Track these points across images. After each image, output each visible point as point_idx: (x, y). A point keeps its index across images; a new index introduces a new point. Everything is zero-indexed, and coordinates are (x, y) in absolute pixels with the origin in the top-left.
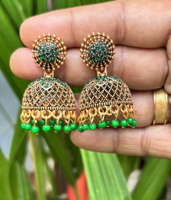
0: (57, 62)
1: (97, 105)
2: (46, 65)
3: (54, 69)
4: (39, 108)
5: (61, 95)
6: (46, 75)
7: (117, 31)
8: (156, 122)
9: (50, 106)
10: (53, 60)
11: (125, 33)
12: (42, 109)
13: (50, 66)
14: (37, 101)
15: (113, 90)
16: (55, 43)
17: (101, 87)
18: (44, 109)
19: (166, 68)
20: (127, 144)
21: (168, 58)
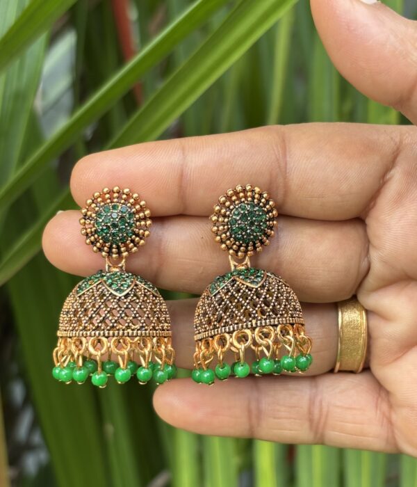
0: (132, 241)
1: (252, 325)
2: (111, 248)
3: (125, 254)
4: (106, 332)
5: (149, 307)
6: (109, 267)
8: (340, 366)
9: (128, 327)
10: (125, 237)
12: (114, 336)
13: (118, 248)
14: (101, 318)
15: (268, 296)
16: (129, 205)
17: (257, 289)
18: (116, 334)
19: (364, 264)
20: (281, 418)
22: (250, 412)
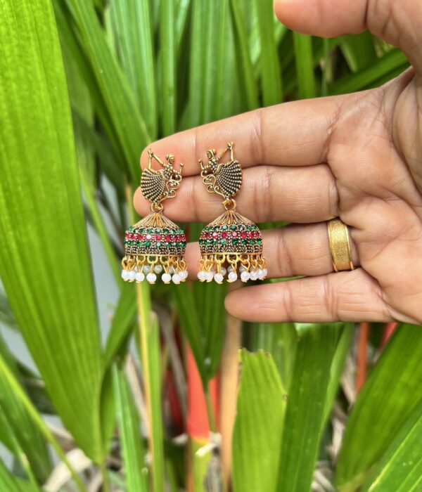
19: (333, 191)
20: (305, 306)
21: (335, 177)
22: (285, 304)
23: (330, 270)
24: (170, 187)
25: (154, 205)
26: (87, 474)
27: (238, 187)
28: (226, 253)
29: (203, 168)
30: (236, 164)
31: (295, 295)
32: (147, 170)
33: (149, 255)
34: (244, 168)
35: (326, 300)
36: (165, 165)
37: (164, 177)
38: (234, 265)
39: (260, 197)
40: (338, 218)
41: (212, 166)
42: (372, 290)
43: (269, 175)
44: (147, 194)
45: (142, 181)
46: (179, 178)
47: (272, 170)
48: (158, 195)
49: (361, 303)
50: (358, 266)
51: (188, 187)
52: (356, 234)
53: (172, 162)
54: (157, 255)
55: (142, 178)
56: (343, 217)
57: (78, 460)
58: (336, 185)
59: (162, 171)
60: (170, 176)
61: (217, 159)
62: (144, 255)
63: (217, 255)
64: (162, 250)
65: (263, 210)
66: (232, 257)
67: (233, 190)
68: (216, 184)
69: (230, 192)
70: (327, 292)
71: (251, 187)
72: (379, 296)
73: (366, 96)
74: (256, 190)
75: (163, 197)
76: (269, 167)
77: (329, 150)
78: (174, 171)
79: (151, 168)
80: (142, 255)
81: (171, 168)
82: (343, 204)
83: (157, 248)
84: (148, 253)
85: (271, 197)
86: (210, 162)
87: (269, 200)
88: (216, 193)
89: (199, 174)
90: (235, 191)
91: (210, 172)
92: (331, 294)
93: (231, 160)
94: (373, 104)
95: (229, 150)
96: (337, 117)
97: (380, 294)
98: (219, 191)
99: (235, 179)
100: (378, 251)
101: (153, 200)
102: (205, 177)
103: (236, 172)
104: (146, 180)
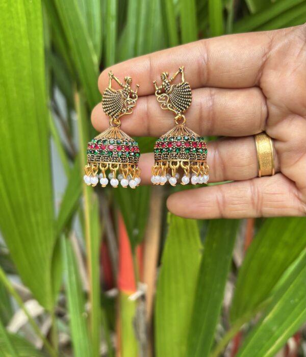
7: (200, 73)
8: (262, 173)
11: (209, 74)
19: (264, 109)
20: (236, 204)
21: (265, 98)
22: (218, 203)
23: (256, 175)
24: (128, 104)
25: (113, 120)
26: (40, 319)
27: (188, 105)
28: (179, 160)
29: (157, 89)
30: (187, 84)
31: (227, 195)
32: (108, 90)
33: (111, 163)
34: (193, 88)
35: (253, 199)
36: (123, 85)
37: (123, 96)
38: (187, 170)
39: (205, 114)
40: (264, 132)
41: (165, 86)
42: (290, 191)
43: (211, 95)
44: (108, 110)
45: (103, 99)
46: (135, 97)
47: (214, 91)
48: (117, 111)
49: (282, 201)
50: (279, 172)
51: (143, 106)
52: (279, 145)
53: (130, 83)
54: (118, 163)
55: (104, 96)
56: (269, 132)
57: (33, 308)
58: (266, 104)
59: (121, 91)
60: (127, 95)
61: (170, 81)
62: (107, 163)
63: (172, 162)
64: (123, 158)
65: (206, 125)
66: (185, 163)
67: (184, 107)
68: (169, 102)
69: (181, 109)
70: (253, 193)
71: (197, 105)
72: (296, 196)
73: (293, 31)
74: (201, 108)
75: (122, 113)
76: (211, 89)
77: (262, 75)
78: (132, 91)
79: (112, 87)
80: (105, 163)
81: (129, 88)
82: (272, 120)
83: (118, 157)
84: (110, 161)
85: (214, 114)
86: (164, 83)
87: (213, 116)
88: (169, 110)
89: (154, 94)
90: (186, 108)
91: (163, 91)
92: (256, 195)
93: (181, 81)
94: (299, 37)
95: (180, 73)
96: (270, 48)
97: (296, 193)
98: (172, 108)
99: (186, 98)
100: (297, 159)
101: (112, 116)
102: (159, 96)
103: (187, 91)
104: (107, 98)
